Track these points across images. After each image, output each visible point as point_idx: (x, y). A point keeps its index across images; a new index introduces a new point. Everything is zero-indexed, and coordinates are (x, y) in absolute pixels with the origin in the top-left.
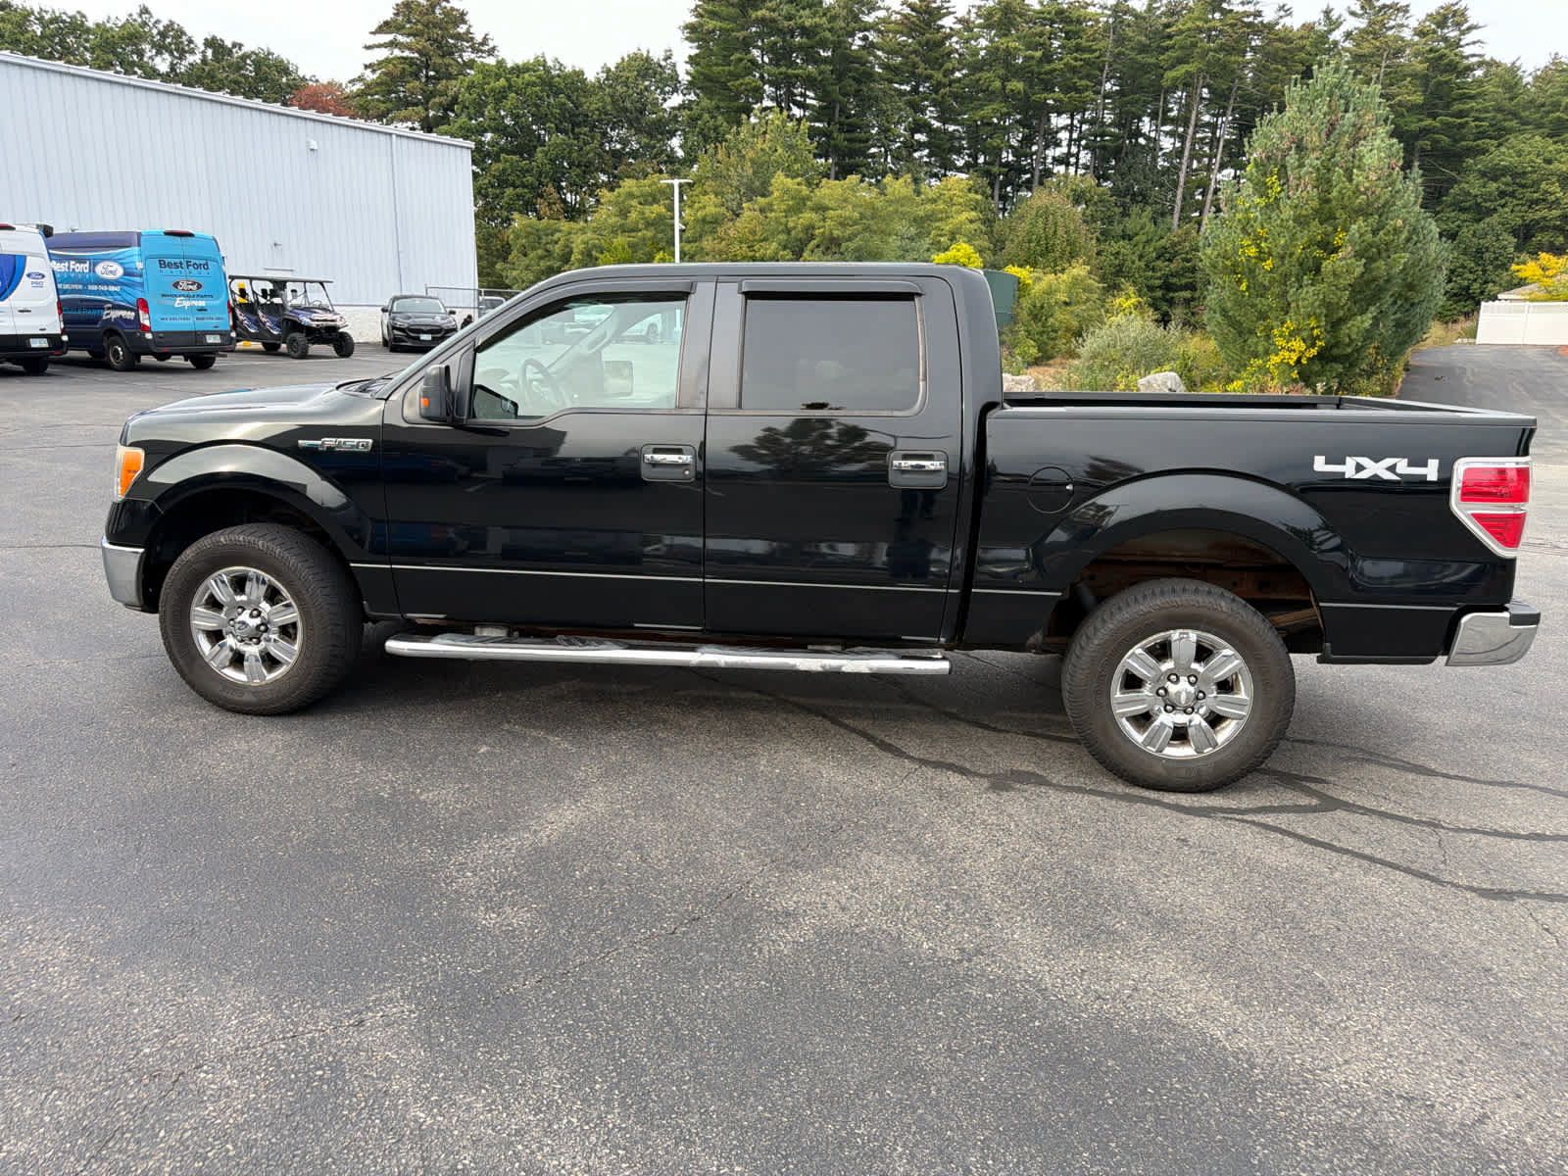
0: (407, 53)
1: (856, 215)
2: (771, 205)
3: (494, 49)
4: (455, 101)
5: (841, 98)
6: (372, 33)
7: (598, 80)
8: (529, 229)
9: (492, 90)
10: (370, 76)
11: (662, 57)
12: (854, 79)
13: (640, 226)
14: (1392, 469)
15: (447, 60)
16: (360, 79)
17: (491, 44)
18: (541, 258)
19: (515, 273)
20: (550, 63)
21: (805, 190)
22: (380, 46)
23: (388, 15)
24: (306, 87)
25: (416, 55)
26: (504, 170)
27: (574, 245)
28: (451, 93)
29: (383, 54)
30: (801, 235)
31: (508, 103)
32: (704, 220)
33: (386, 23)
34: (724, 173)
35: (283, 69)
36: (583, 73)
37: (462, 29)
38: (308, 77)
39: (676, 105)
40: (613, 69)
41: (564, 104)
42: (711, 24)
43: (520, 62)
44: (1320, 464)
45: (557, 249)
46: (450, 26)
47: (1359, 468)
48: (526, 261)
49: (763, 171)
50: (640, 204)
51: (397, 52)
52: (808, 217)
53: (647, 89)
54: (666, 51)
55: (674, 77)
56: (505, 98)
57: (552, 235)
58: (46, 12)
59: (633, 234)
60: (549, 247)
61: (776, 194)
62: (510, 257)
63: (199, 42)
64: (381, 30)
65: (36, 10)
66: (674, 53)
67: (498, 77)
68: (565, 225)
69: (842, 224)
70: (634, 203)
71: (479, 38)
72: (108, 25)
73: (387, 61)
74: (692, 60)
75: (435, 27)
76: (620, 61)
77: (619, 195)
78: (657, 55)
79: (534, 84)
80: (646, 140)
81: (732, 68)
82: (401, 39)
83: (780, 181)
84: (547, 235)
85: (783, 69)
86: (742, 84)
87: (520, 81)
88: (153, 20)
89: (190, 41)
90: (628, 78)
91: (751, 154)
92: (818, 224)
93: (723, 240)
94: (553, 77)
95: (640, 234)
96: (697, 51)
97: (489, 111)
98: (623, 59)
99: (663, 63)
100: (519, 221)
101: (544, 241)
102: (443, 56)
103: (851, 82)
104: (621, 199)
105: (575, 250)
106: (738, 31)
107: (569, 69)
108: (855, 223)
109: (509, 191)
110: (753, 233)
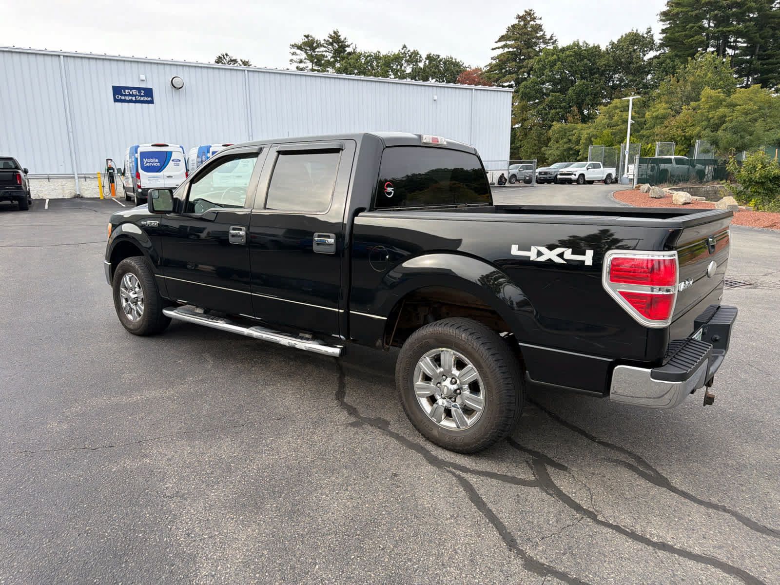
0: (511, 50)
1: (756, 108)
2: (699, 105)
3: (556, 41)
4: (531, 69)
5: (761, 40)
6: (496, 42)
7: (607, 49)
8: (561, 129)
9: (549, 61)
10: (494, 62)
11: (645, 32)
12: (772, 28)
13: (619, 123)
14: (561, 255)
15: (530, 50)
16: (490, 64)
17: (554, 39)
18: (566, 143)
19: (550, 152)
20: (581, 44)
21: (722, 96)
22: (499, 48)
23: (504, 32)
24: (466, 71)
25: (515, 49)
26: (552, 100)
27: (582, 136)
28: (529, 65)
29: (500, 51)
30: (716, 122)
31: (556, 68)
32: (657, 117)
33: (503, 36)
34: (674, 90)
35: (457, 64)
36: (599, 47)
37: (540, 34)
38: (467, 66)
39: (652, 57)
40: (616, 43)
41: (586, 64)
42: (676, 10)
43: (565, 46)
44: (515, 251)
45: (574, 138)
46: (533, 33)
47: (539, 254)
48: (558, 145)
49: (697, 88)
50: (621, 111)
51: (506, 50)
52: (722, 110)
53: (635, 51)
54: (648, 29)
55: (652, 42)
56: (555, 65)
57: (572, 131)
58: (366, 53)
59: (614, 128)
60: (570, 137)
61: (703, 100)
62: (550, 144)
63: (424, 56)
64: (500, 40)
65: (363, 53)
66: (652, 29)
67: (553, 54)
68: (580, 126)
69: (746, 114)
70: (617, 111)
71: (548, 37)
72: (389, 55)
73: (502, 54)
74: (663, 31)
75: (525, 35)
76: (620, 37)
77: (609, 108)
78: (642, 31)
79: (571, 56)
80: (631, 78)
81: (687, 32)
82: (509, 43)
83: (707, 91)
84: (570, 131)
85: (721, 29)
86: (692, 41)
87: (564, 55)
88: (407, 51)
89: (420, 57)
90: (623, 46)
91: (692, 79)
92: (727, 115)
93: (666, 127)
94: (582, 51)
95: (618, 127)
96: (669, 26)
97: (547, 72)
98: (622, 36)
99: (645, 36)
100: (556, 126)
101: (568, 135)
102: (528, 48)
103: (769, 30)
104: (610, 110)
105: (582, 138)
106: (692, 11)
107: (591, 45)
108: (755, 112)
109: (553, 111)
110: (686, 122)
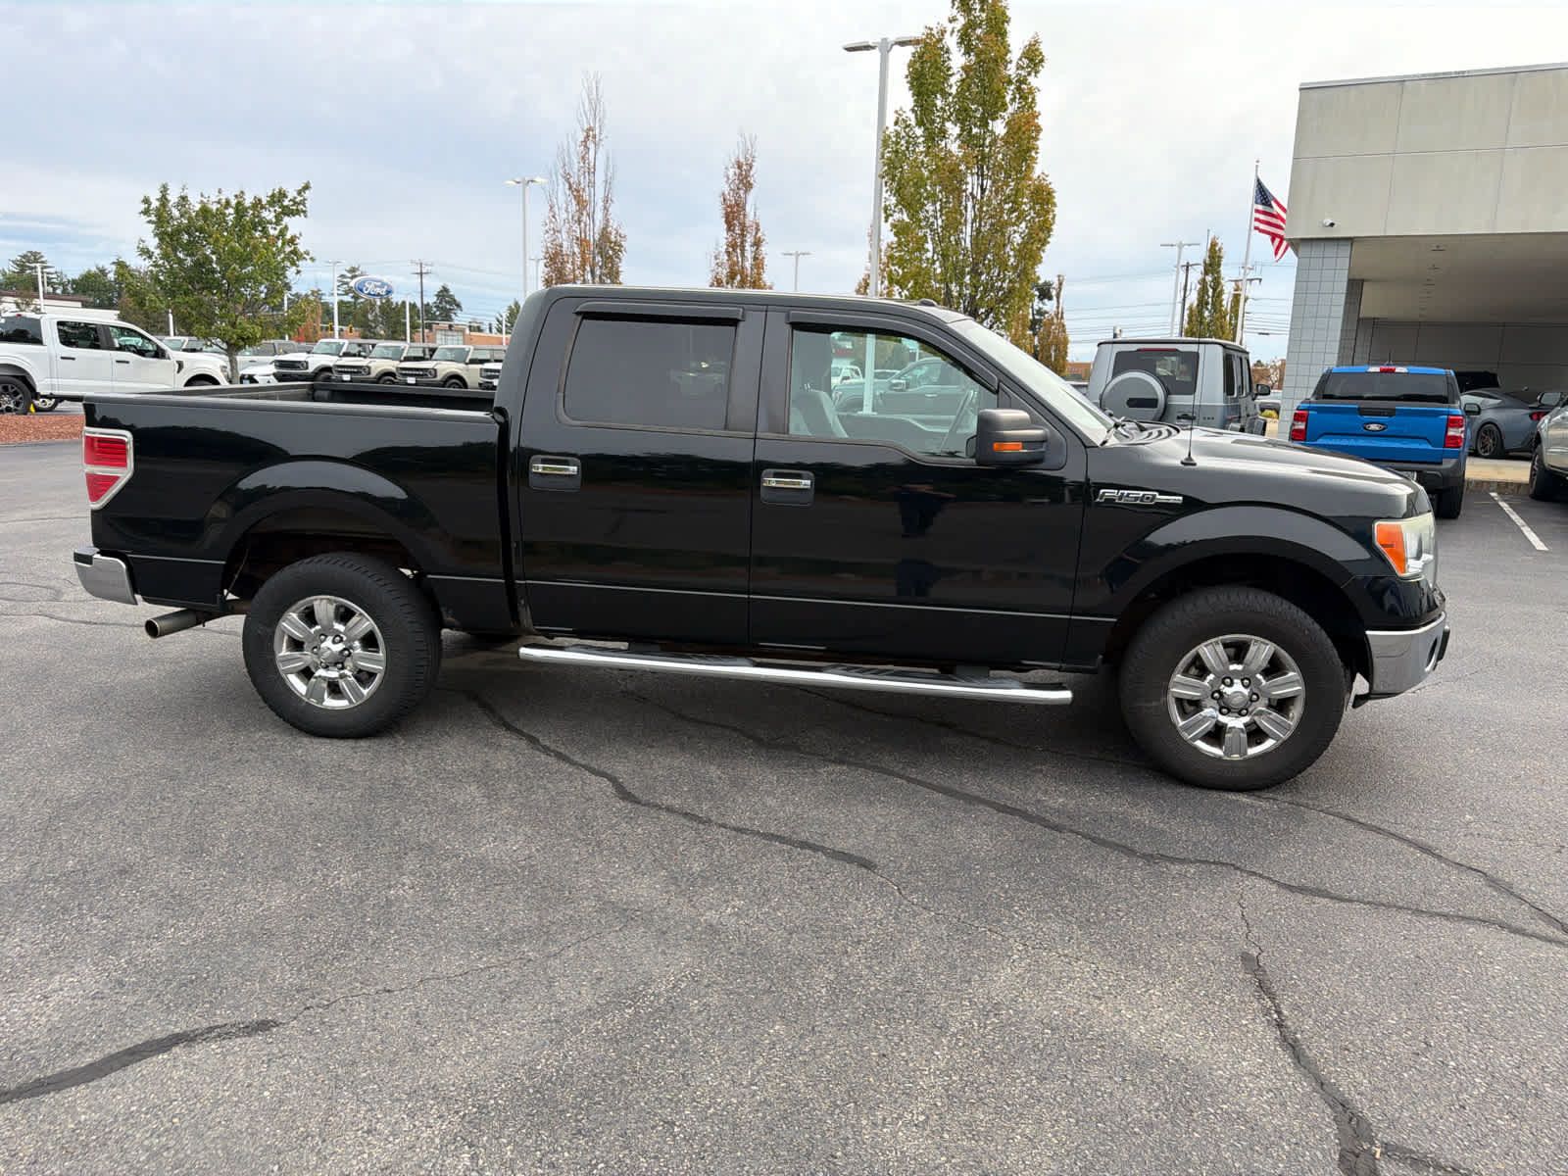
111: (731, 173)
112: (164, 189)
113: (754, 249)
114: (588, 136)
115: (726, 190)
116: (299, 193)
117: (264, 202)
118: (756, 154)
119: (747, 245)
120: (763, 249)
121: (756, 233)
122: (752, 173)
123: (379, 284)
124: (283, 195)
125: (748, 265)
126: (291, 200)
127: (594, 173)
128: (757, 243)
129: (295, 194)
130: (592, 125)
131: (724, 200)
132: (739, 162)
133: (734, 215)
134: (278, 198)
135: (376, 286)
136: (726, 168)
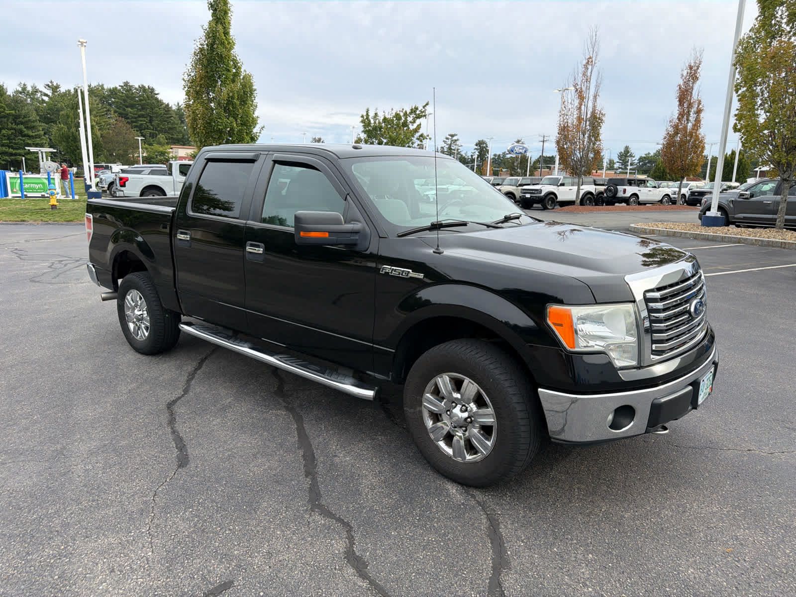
111: (685, 73)
112: (367, 112)
113: (695, 116)
114: (588, 61)
115: (681, 83)
116: (424, 107)
117: (408, 113)
118: (702, 60)
119: (691, 113)
120: (702, 115)
121: (698, 106)
122: (699, 71)
123: (521, 147)
124: (417, 109)
125: (690, 125)
126: (420, 111)
127: (590, 82)
128: (699, 112)
129: (422, 108)
130: (591, 56)
131: (680, 88)
132: (690, 65)
133: (684, 96)
134: (414, 111)
135: (520, 149)
136: (683, 70)
